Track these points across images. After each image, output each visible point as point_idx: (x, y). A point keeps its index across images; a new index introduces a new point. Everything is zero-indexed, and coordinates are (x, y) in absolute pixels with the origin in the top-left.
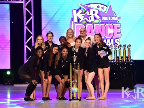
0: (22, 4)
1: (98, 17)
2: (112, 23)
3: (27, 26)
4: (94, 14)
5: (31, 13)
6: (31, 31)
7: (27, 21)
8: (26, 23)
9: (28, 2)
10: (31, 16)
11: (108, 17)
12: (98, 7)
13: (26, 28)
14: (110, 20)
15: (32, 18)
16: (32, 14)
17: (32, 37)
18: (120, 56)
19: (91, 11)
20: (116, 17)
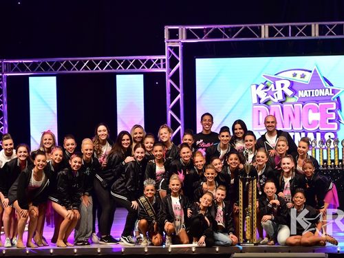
0: (164, 73)
1: (289, 93)
2: (317, 102)
3: (172, 109)
4: (283, 89)
5: (179, 87)
6: (179, 118)
7: (171, 102)
8: (170, 105)
9: (174, 69)
10: (179, 93)
11: (309, 91)
12: (295, 75)
13: (170, 113)
14: (313, 95)
15: (179, 96)
16: (180, 90)
17: (180, 127)
18: (329, 159)
19: (278, 83)
20: (327, 90)
